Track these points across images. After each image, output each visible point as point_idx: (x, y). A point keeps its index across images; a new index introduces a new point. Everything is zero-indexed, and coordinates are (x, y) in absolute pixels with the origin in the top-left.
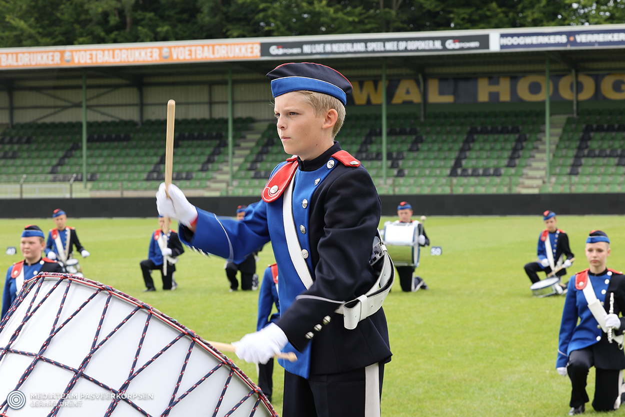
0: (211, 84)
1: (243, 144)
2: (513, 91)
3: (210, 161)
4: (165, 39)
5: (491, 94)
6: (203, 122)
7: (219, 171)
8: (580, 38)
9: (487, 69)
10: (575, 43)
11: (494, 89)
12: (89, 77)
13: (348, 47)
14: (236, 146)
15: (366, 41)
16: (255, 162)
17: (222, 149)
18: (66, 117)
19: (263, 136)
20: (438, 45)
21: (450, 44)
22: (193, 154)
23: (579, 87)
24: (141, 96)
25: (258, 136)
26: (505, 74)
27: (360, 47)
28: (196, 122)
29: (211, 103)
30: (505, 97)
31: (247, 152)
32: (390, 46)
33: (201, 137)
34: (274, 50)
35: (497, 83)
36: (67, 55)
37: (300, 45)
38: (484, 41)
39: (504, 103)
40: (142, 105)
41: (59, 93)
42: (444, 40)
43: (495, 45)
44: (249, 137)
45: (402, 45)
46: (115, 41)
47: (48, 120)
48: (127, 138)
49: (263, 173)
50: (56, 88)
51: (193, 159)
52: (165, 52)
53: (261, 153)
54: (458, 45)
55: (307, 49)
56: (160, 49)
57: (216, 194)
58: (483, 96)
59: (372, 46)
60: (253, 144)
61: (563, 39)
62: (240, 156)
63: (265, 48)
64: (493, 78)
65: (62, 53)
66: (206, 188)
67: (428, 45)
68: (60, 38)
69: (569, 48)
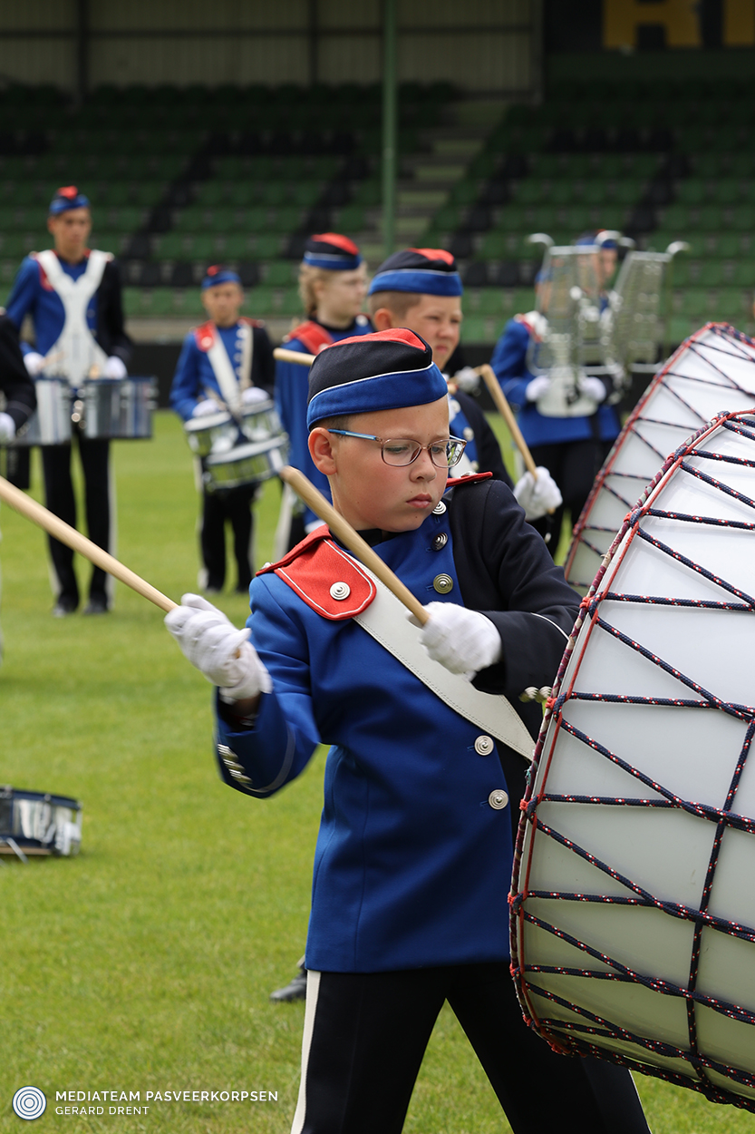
1: (425, 173)
14: (405, 178)
17: (356, 188)
19: (491, 146)
22: (257, 202)
25: (472, 147)
31: (439, 198)
33: (282, 147)
44: (444, 147)
49: (494, 269)
51: (258, 217)
60: (455, 173)
62: (417, 212)
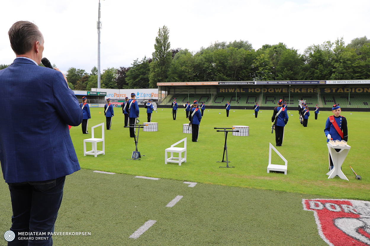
0: (210, 88)
2: (254, 91)
3: (207, 100)
4: (199, 81)
5: (251, 91)
6: (205, 94)
7: (209, 102)
8: (269, 83)
9: (250, 87)
10: (268, 83)
11: (251, 90)
12: (190, 87)
13: (232, 83)
15: (235, 82)
16: (215, 100)
18: (186, 93)
19: (215, 96)
20: (247, 83)
21: (248, 83)
23: (265, 90)
24: (195, 90)
26: (253, 88)
27: (234, 83)
28: (204, 94)
29: (206, 91)
30: (253, 91)
32: (239, 83)
33: (205, 97)
34: (220, 83)
35: (252, 89)
36: (187, 83)
37: (224, 83)
38: (254, 83)
39: (253, 92)
40: (195, 91)
41: (182, 89)
42: (247, 82)
43: (256, 84)
45: (241, 83)
46: (191, 82)
47: (180, 93)
48: (194, 96)
49: (216, 102)
50: (182, 88)
52: (203, 83)
53: (215, 99)
54: (250, 83)
55: (226, 83)
56: (202, 83)
57: (210, 105)
58: (249, 91)
59: (236, 83)
61: (267, 83)
63: (219, 83)
64: (251, 89)
65: (186, 83)
66: (208, 104)
67: (245, 83)
68: (182, 81)
69: (267, 84)
